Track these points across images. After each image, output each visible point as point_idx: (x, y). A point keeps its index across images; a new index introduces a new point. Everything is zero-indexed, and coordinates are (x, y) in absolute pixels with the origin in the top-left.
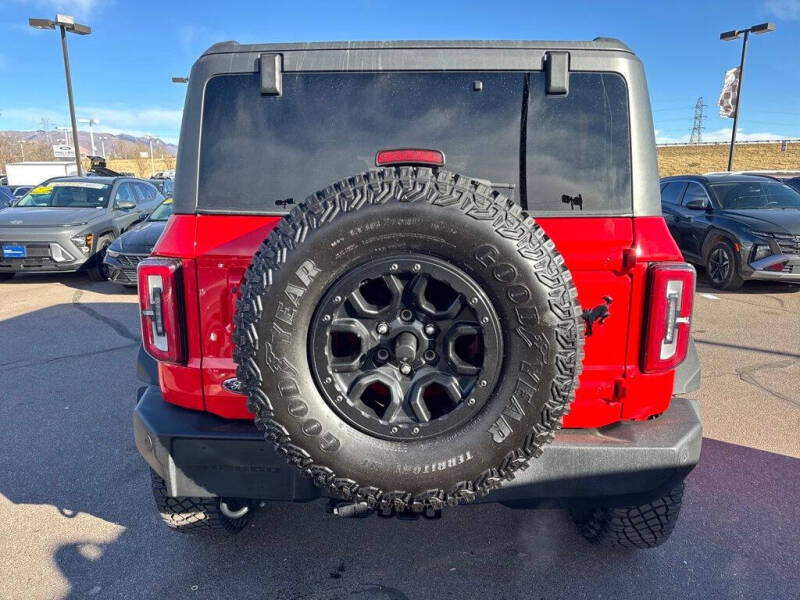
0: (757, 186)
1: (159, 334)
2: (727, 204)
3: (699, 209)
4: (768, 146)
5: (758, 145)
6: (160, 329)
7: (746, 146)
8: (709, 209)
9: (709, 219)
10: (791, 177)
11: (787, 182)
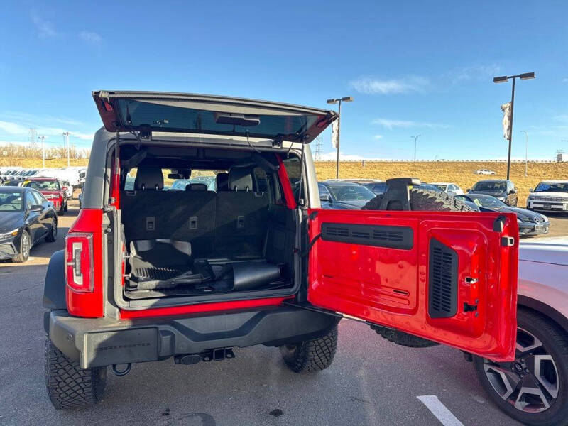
0: (352, 188)
1: (77, 275)
2: (339, 198)
3: (326, 200)
4: (355, 163)
5: (350, 162)
6: (78, 272)
7: (344, 163)
8: (330, 201)
9: (331, 206)
10: (368, 183)
11: (366, 185)
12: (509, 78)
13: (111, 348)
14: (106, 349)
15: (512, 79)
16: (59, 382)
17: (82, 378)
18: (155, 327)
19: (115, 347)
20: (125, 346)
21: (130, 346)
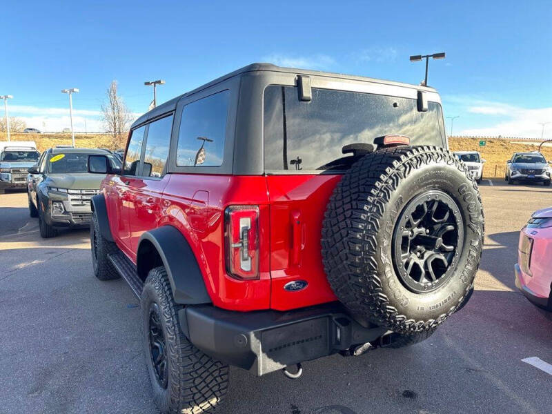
12: (423, 57)
13: (285, 346)
14: (280, 348)
15: (426, 58)
16: (195, 394)
17: (219, 384)
18: (329, 316)
19: (289, 345)
20: (298, 343)
21: (303, 341)
